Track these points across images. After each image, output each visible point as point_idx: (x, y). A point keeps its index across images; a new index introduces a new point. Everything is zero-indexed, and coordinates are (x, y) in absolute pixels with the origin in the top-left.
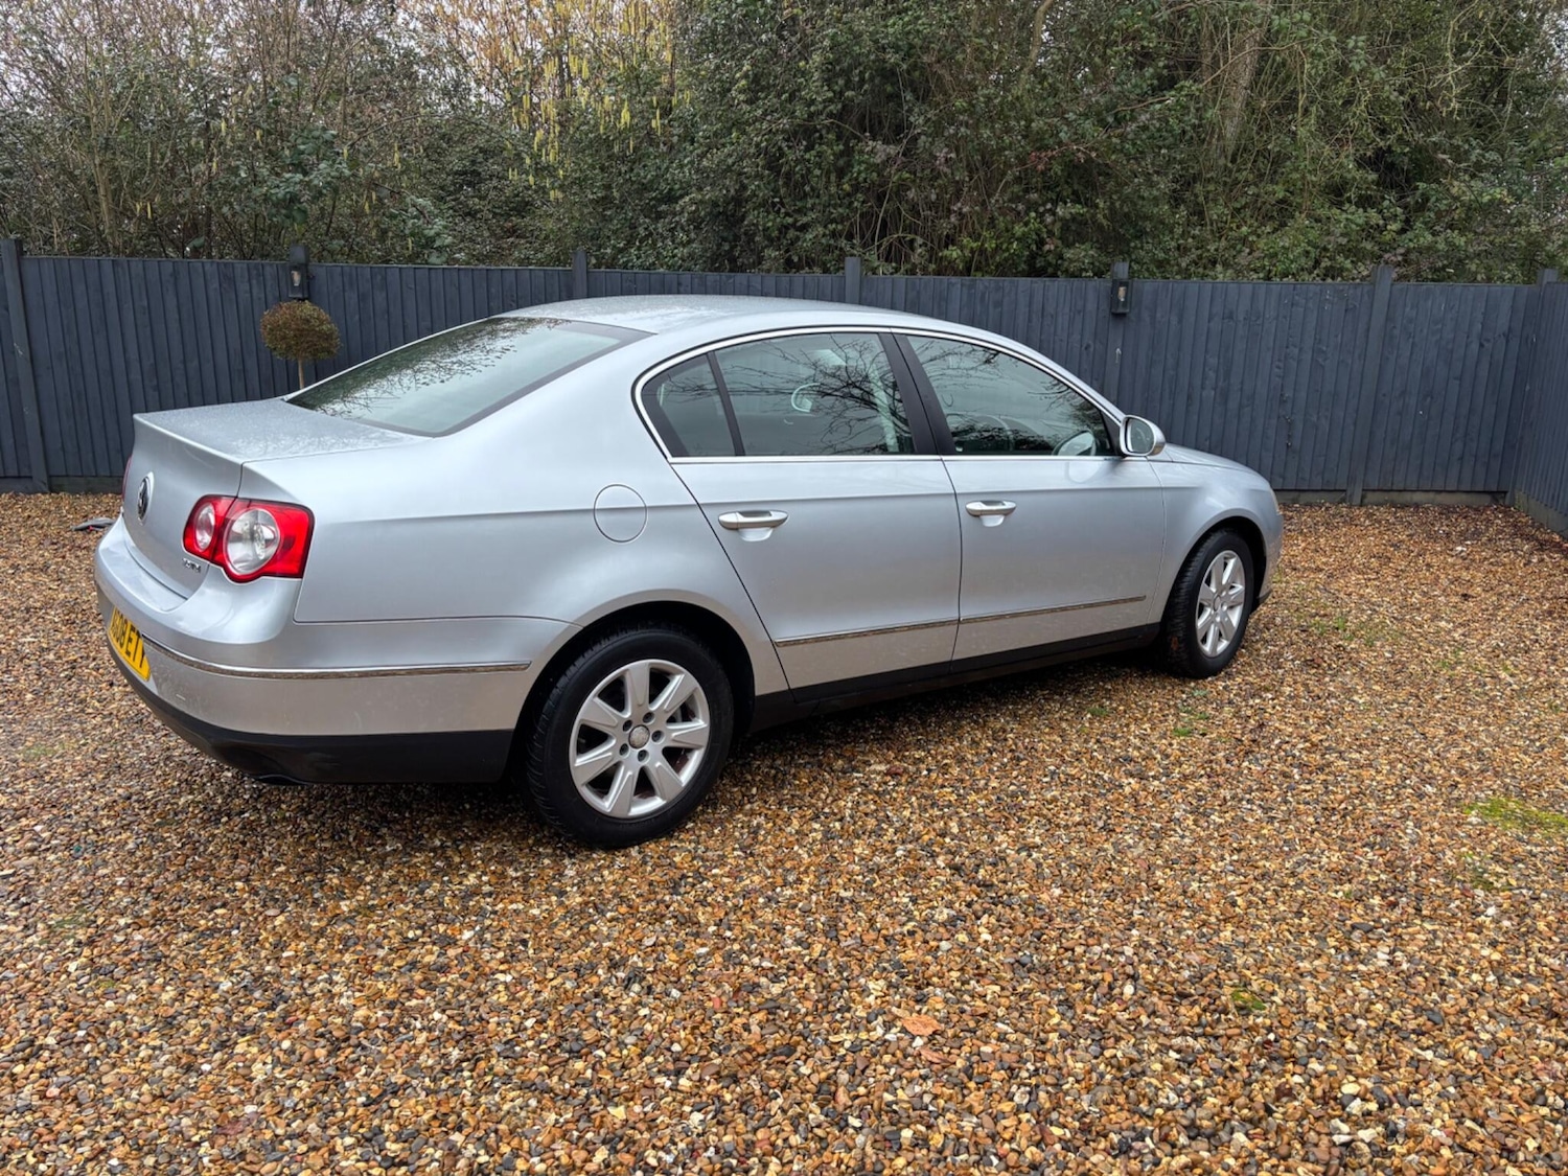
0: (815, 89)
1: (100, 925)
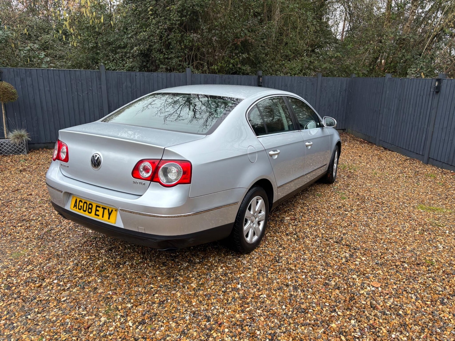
0: (175, 17)
1: (122, 309)
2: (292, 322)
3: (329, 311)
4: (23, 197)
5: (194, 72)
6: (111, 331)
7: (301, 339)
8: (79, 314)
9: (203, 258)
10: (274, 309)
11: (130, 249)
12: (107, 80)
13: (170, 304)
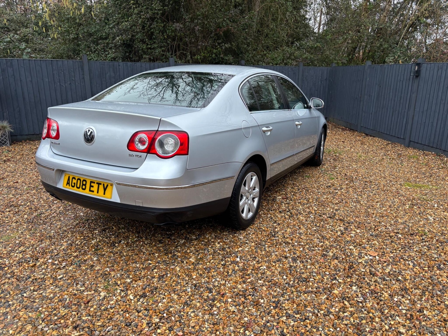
0: (157, 7)
1: (121, 284)
2: (294, 290)
3: (330, 280)
4: (9, 185)
5: (178, 62)
6: (112, 304)
7: (305, 305)
8: (77, 291)
9: (199, 235)
10: (275, 279)
11: (124, 229)
12: (90, 70)
13: (169, 278)
